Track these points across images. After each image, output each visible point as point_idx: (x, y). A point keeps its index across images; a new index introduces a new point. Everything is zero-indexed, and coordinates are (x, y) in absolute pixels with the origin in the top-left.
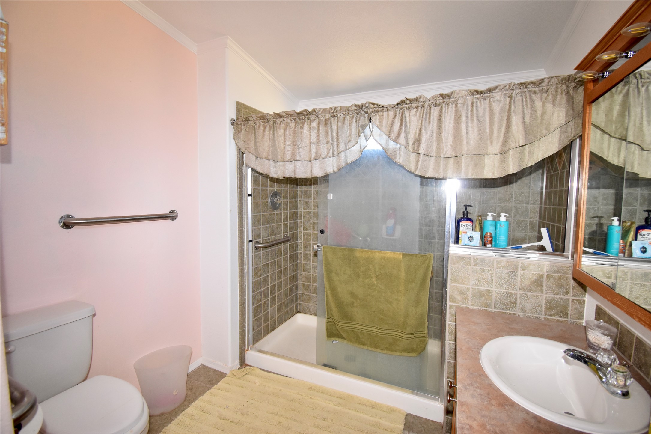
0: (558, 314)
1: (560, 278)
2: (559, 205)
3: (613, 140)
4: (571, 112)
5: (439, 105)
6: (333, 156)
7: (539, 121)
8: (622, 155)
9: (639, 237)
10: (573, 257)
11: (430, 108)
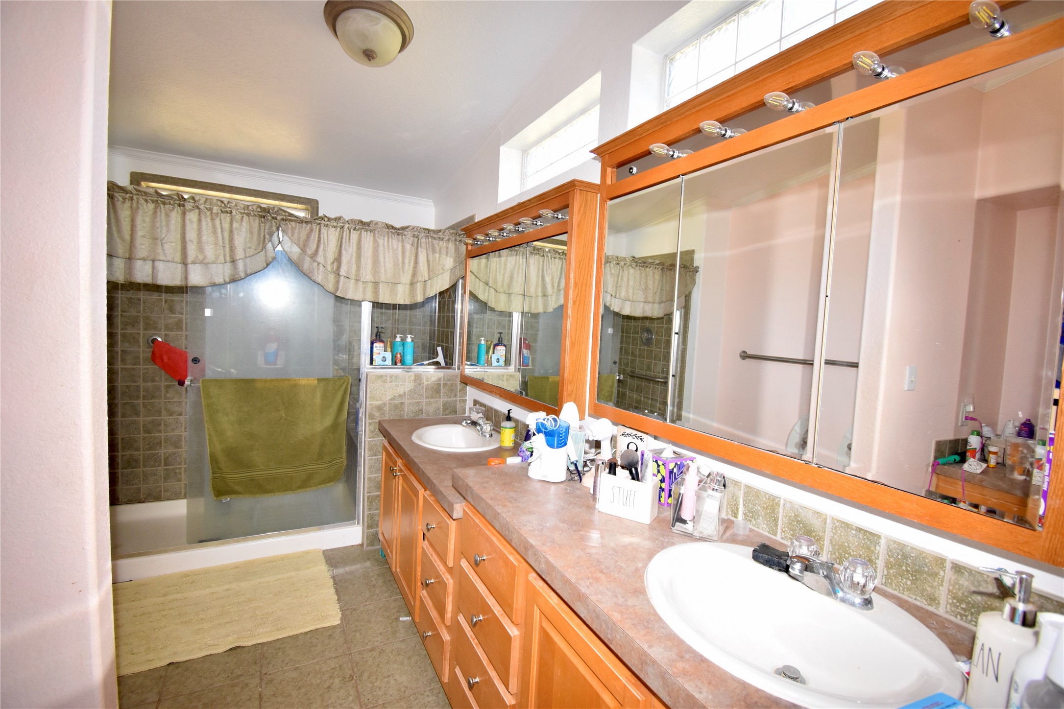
0: (450, 413)
1: (452, 385)
2: (447, 328)
3: (481, 283)
4: (457, 260)
5: (358, 230)
6: (225, 263)
7: (437, 262)
8: (486, 295)
9: (495, 351)
10: (459, 369)
11: (350, 231)
